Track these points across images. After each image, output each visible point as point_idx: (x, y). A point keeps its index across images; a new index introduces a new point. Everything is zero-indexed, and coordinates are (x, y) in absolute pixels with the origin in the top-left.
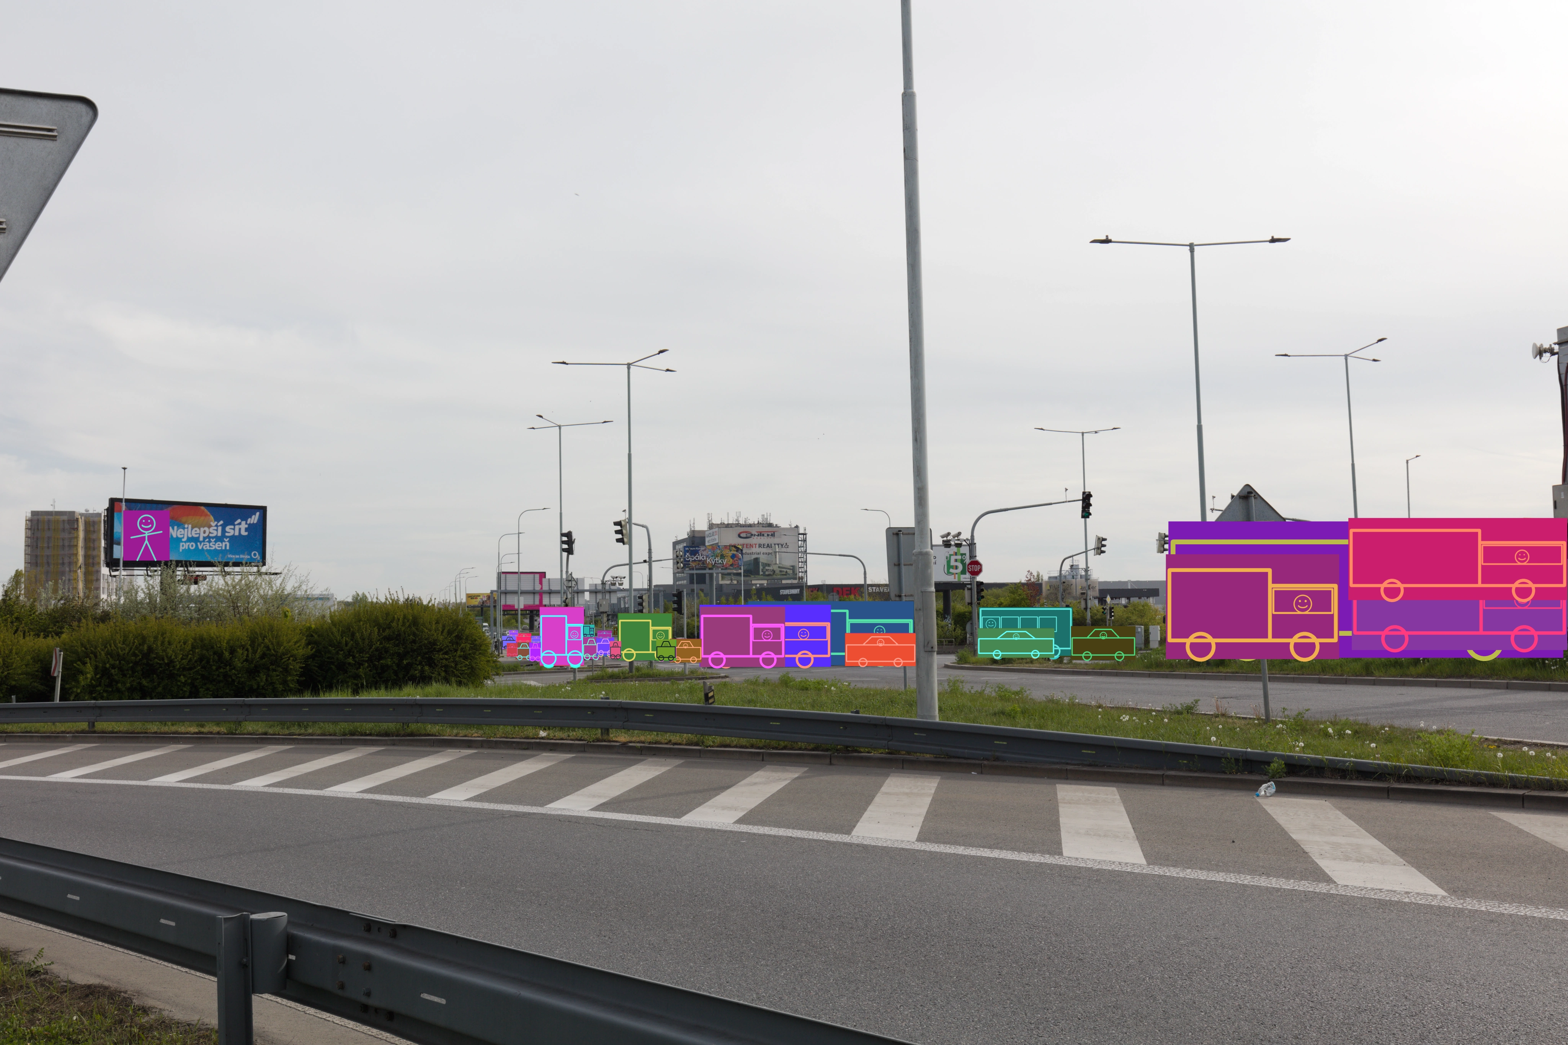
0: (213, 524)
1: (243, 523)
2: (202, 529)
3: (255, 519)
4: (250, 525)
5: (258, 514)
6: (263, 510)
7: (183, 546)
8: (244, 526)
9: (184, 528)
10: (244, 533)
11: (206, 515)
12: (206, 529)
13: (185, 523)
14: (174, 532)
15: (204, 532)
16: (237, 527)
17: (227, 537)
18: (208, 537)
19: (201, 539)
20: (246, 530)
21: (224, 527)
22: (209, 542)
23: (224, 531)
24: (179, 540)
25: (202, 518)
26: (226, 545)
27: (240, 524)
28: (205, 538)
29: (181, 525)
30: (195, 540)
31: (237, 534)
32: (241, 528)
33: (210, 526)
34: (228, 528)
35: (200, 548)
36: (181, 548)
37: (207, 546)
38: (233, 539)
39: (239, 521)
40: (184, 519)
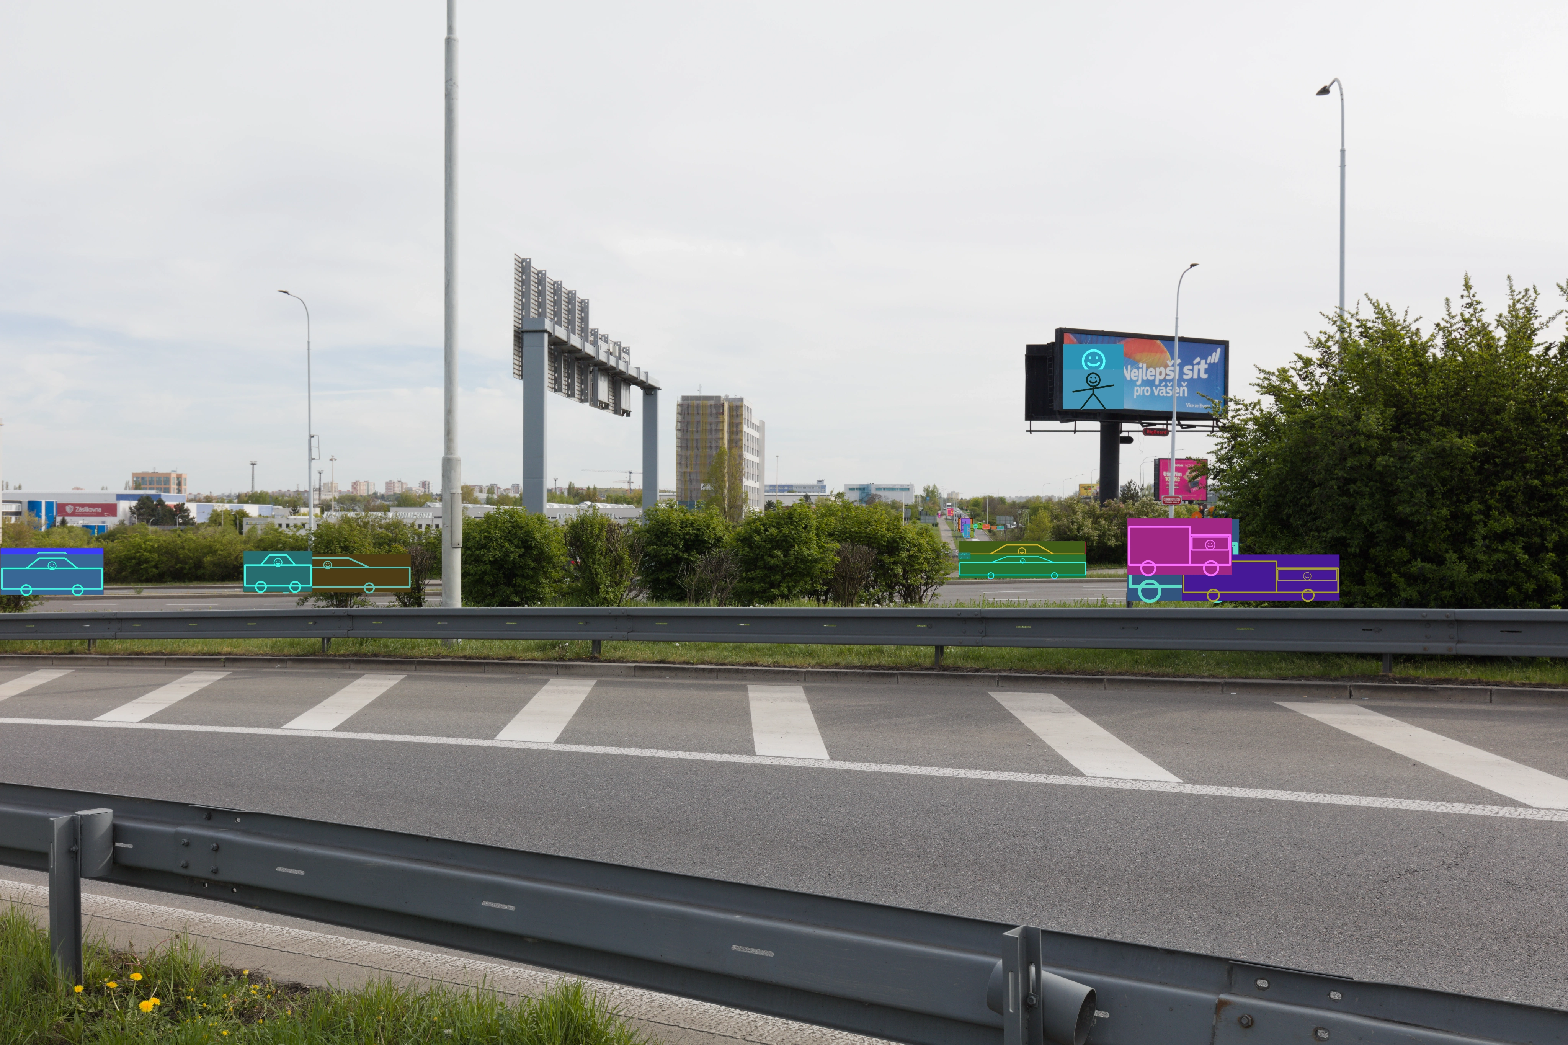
0: (1170, 363)
1: (1203, 362)
2: (1158, 370)
3: (1215, 357)
4: (1210, 365)
5: (1219, 350)
6: (1225, 345)
7: (1138, 391)
8: (1203, 366)
9: (1138, 368)
10: (1204, 376)
11: (1162, 352)
12: (1162, 369)
13: (1138, 362)
14: (1129, 373)
15: (1160, 374)
16: (1196, 367)
17: (1185, 380)
18: (1165, 380)
19: (1157, 383)
20: (1206, 371)
21: (1181, 366)
22: (1166, 386)
23: (1181, 373)
24: (1132, 383)
25: (1158, 355)
26: (1183, 390)
27: (1199, 363)
28: (1161, 381)
29: (1135, 364)
30: (1150, 383)
31: (1196, 376)
32: (1199, 369)
33: (1166, 366)
34: (1186, 369)
35: (1156, 394)
36: (1136, 394)
37: (1162, 392)
38: (1191, 381)
39: (1198, 359)
40: (1138, 356)
